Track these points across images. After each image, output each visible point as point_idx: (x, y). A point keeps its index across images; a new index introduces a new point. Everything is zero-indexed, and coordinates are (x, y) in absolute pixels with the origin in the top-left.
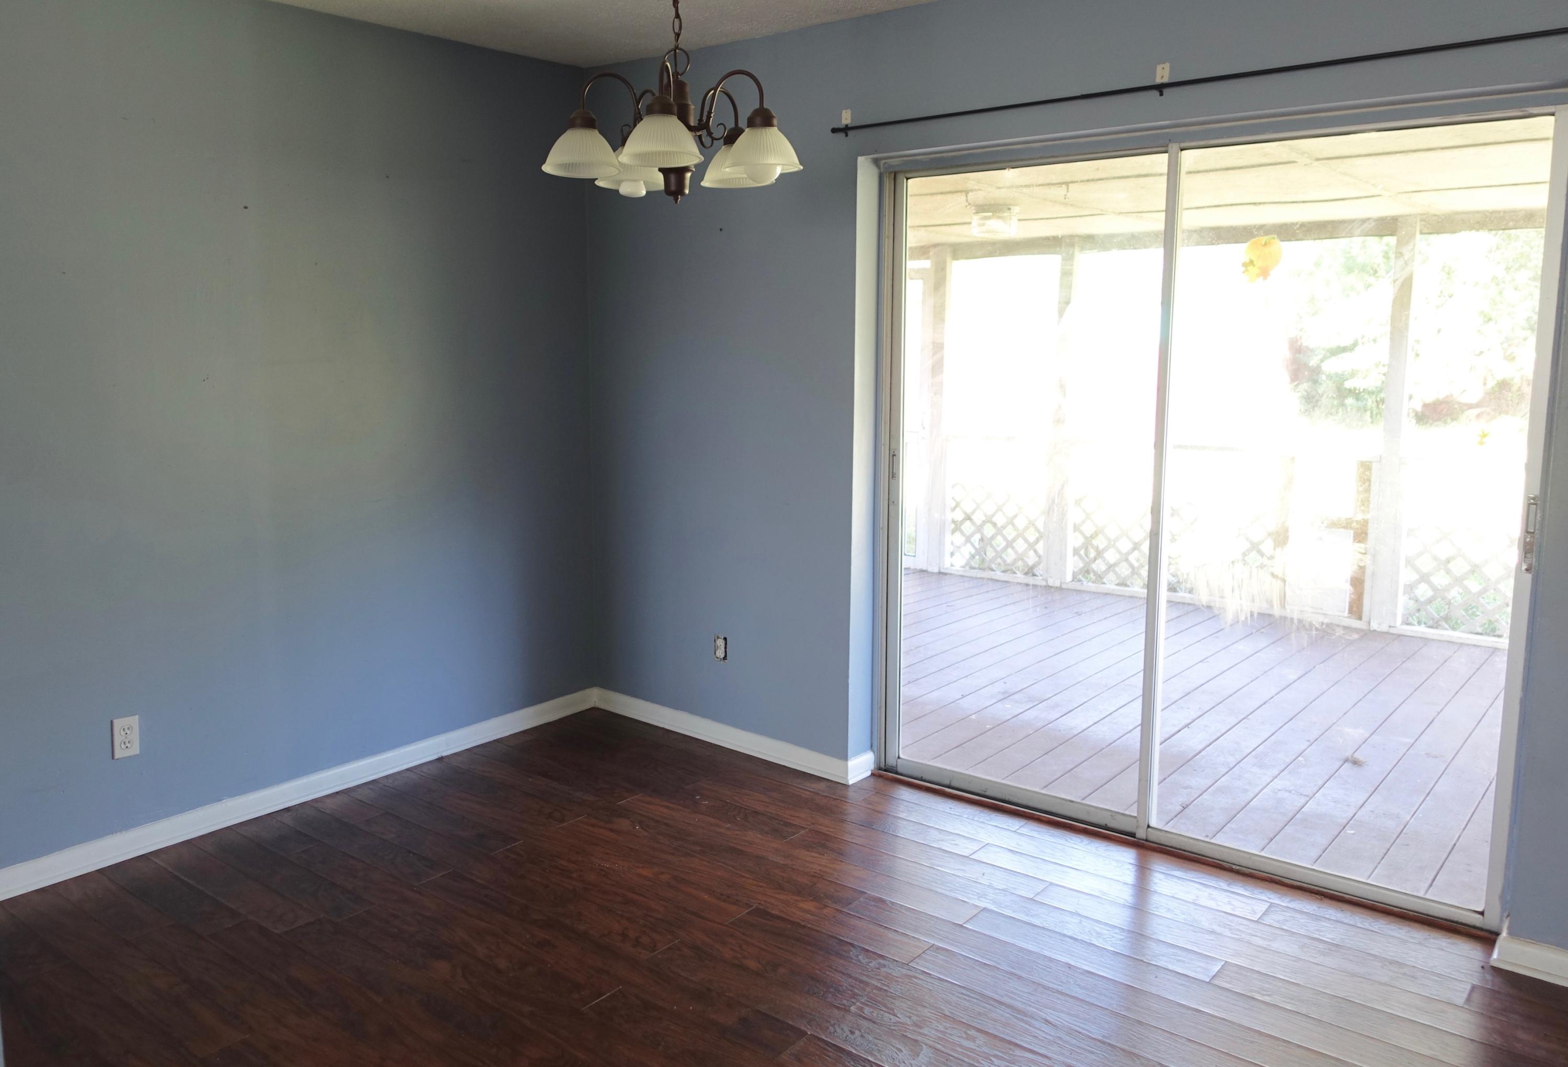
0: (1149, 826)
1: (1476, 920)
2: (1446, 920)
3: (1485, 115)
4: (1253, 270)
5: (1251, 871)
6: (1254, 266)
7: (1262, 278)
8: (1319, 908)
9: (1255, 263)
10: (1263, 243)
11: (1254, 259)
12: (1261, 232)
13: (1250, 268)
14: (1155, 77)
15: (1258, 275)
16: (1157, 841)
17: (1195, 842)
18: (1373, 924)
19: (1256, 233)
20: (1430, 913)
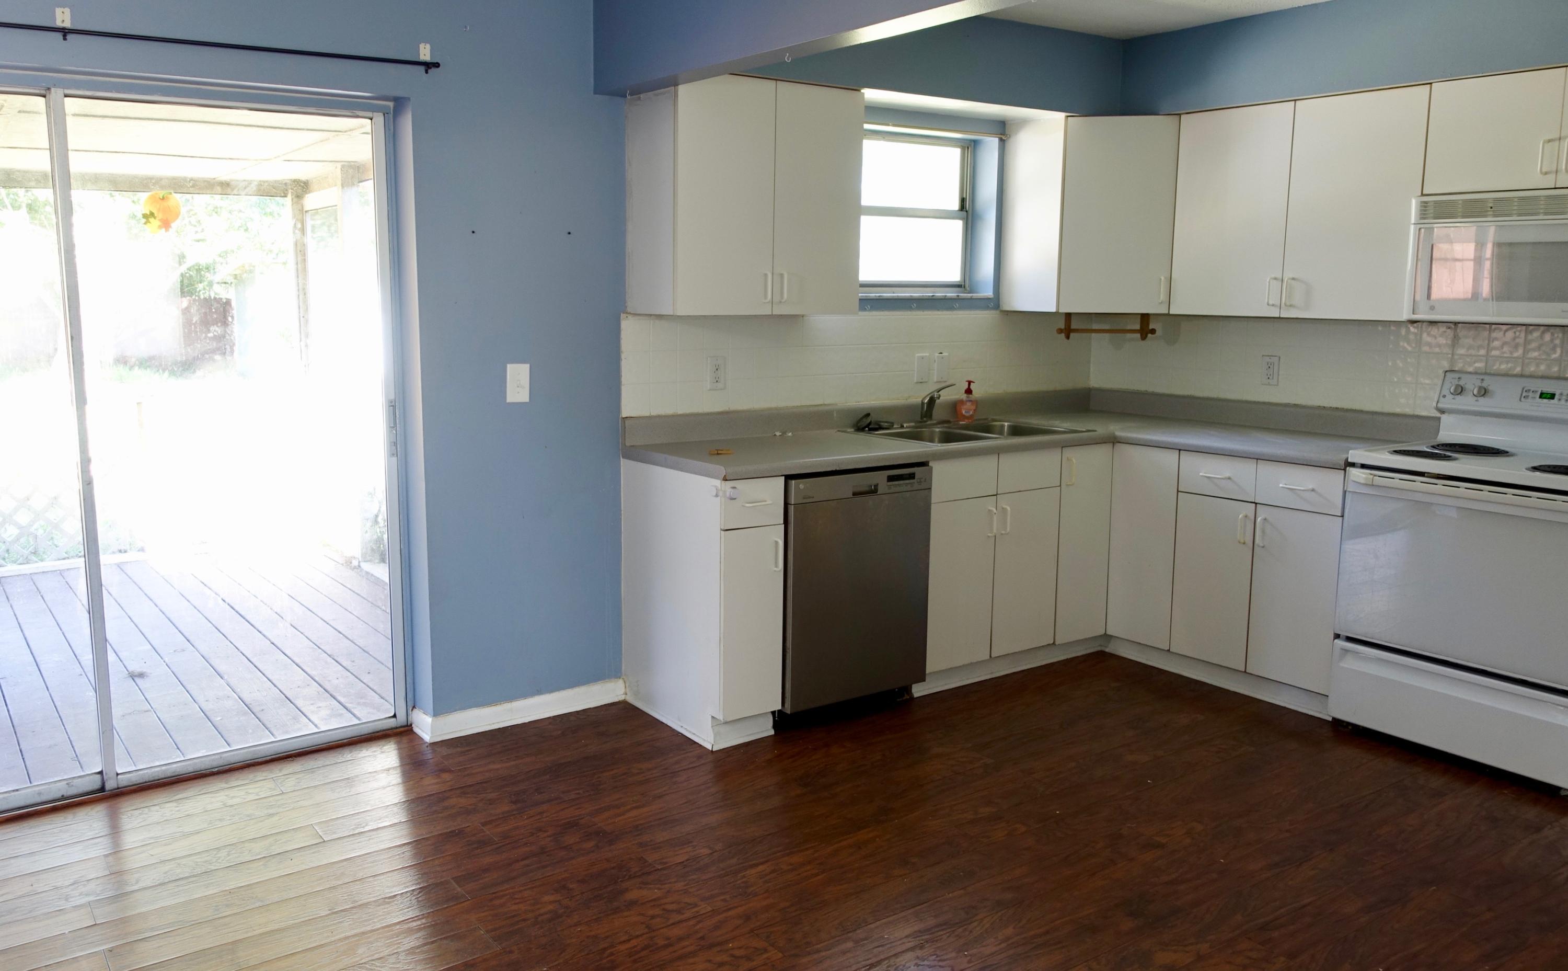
0: (118, 774)
1: (392, 723)
2: (374, 733)
3: (326, 111)
4: (155, 223)
5: (229, 766)
6: (155, 218)
7: (164, 230)
8: (302, 765)
9: (156, 215)
10: (161, 198)
11: (155, 212)
12: (157, 186)
13: (152, 220)
14: (55, 20)
15: (160, 227)
16: (131, 784)
17: (168, 767)
18: (345, 756)
19: (153, 187)
20: (362, 733)
